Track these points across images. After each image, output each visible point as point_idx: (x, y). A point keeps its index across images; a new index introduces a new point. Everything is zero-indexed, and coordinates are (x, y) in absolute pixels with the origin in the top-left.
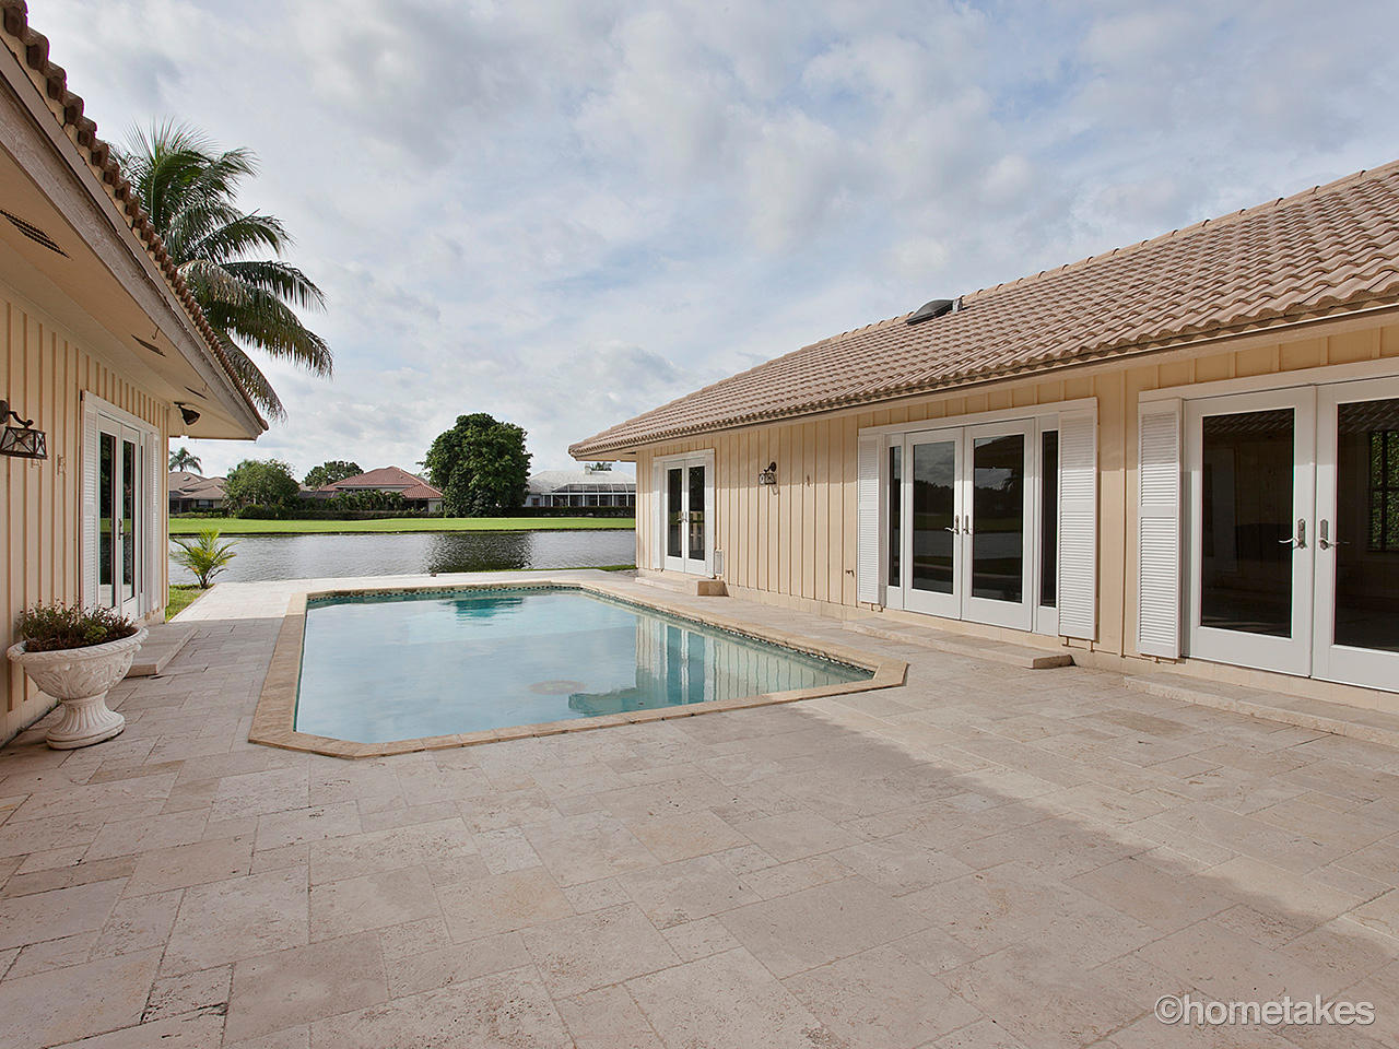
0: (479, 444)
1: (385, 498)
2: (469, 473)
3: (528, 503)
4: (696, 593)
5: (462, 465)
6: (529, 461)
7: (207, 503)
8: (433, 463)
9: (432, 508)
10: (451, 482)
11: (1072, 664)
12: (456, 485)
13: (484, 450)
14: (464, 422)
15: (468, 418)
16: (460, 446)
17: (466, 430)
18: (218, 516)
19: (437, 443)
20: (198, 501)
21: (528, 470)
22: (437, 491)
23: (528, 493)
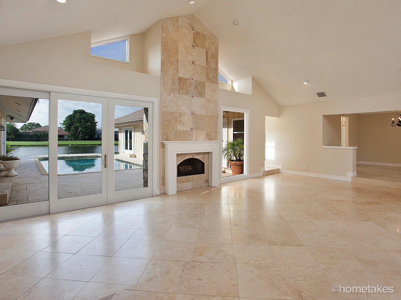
0: (80, 119)
2: (77, 127)
3: (96, 136)
4: (129, 157)
5: (75, 125)
6: (96, 124)
8: (66, 124)
9: (65, 138)
10: (71, 130)
11: (225, 172)
12: (73, 131)
13: (82, 120)
14: (76, 112)
16: (74, 119)
17: (76, 114)
19: (67, 118)
21: (96, 127)
22: (67, 133)
23: (96, 134)
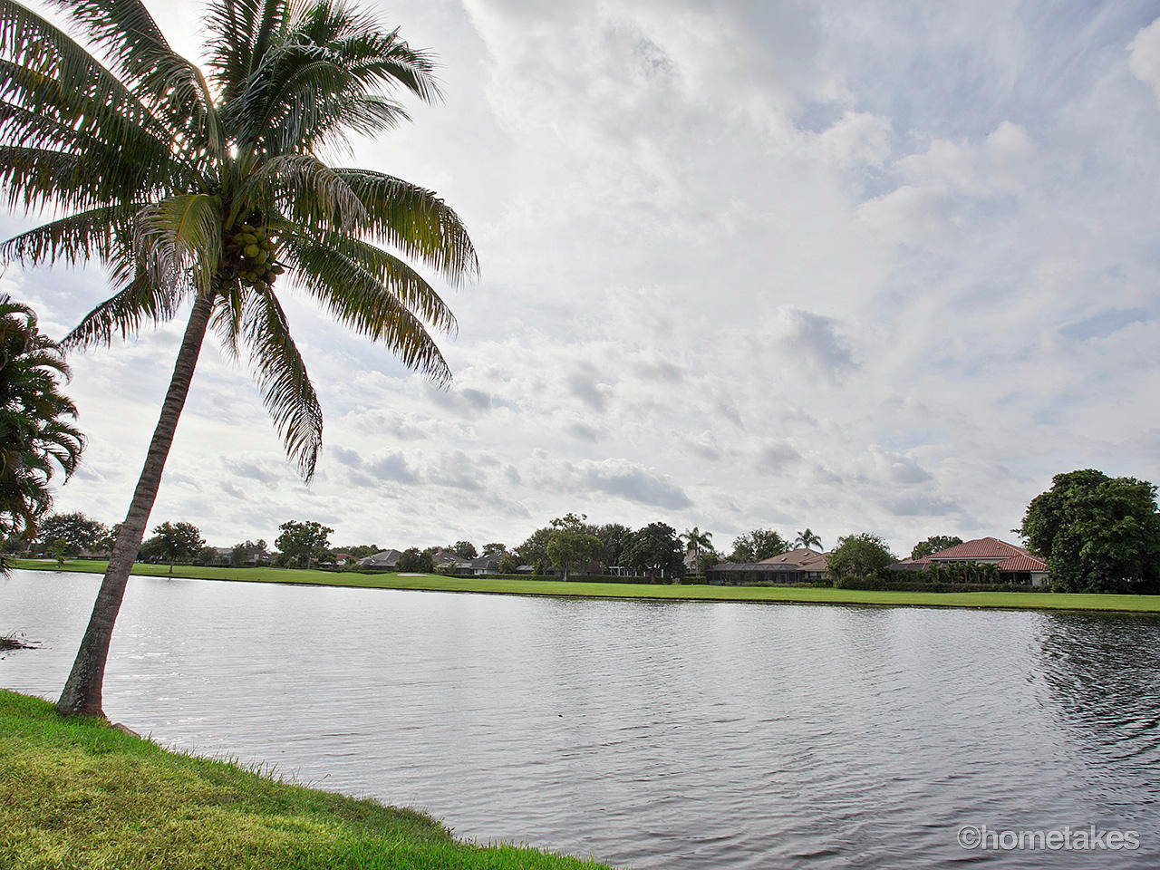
0: (1085, 505)
1: (978, 569)
2: (1077, 540)
5: (1066, 530)
7: (816, 574)
8: (1031, 530)
9: (1036, 581)
10: (1054, 550)
12: (1061, 554)
13: (1094, 511)
14: (1062, 481)
15: (1067, 477)
16: (1059, 508)
17: (1067, 489)
18: (822, 586)
19: (1032, 508)
20: (809, 572)
22: (1041, 562)
